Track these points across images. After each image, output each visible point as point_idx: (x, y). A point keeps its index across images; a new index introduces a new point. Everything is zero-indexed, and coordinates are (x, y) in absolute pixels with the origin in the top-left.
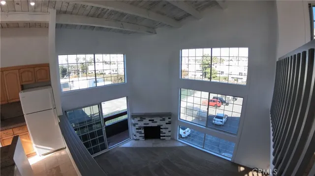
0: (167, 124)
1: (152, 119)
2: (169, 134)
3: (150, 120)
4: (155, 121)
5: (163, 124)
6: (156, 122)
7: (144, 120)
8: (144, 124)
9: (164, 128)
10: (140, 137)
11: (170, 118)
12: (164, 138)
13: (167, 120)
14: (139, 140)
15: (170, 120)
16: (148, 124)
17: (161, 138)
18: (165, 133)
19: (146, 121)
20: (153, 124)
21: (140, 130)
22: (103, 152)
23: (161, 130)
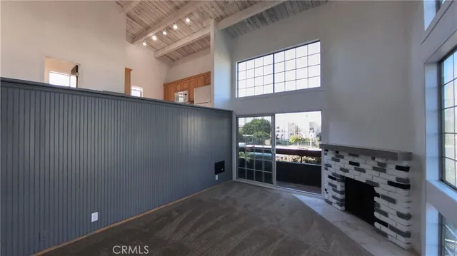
0: (390, 183)
1: (356, 160)
2: (402, 225)
3: (351, 163)
4: (361, 166)
5: (381, 181)
6: (363, 171)
7: (341, 160)
8: (342, 169)
9: (385, 197)
10: (334, 197)
11: (406, 169)
12: (384, 229)
13: (393, 174)
14: (330, 203)
15: (403, 175)
16: (347, 171)
17: (377, 224)
18: (386, 214)
19: (344, 163)
20: (357, 173)
21: (335, 182)
22: (262, 185)
23: (376, 199)
